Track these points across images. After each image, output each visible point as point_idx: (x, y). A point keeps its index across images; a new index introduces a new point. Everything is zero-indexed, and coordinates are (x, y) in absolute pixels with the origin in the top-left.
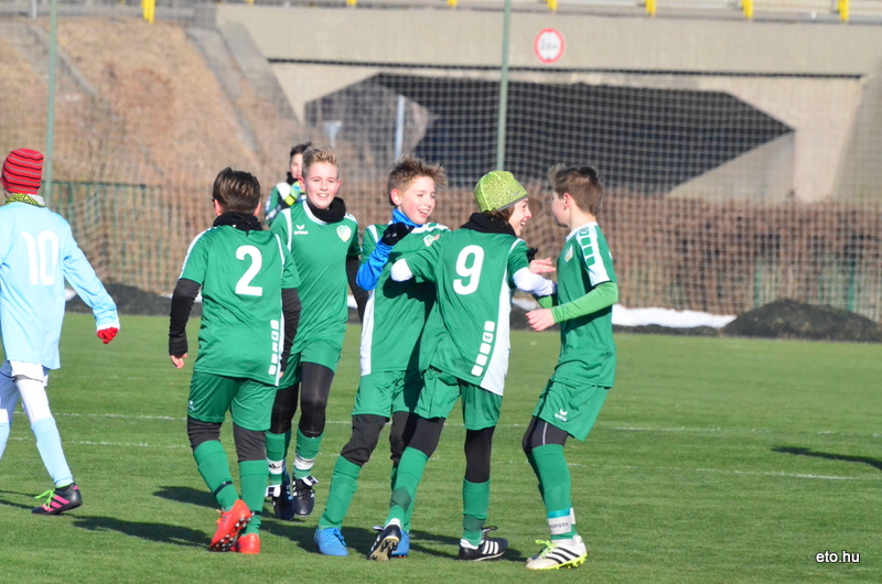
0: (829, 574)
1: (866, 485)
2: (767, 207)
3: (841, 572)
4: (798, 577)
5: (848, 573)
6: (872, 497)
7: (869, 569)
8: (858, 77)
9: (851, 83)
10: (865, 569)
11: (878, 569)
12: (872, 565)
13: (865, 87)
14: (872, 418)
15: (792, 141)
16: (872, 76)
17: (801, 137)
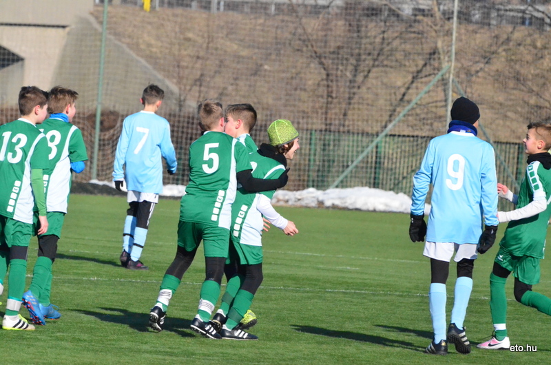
0: (39, 337)
1: (64, 282)
2: (5, 107)
4: (20, 339)
5: (51, 337)
6: (68, 290)
7: (65, 334)
8: (64, 27)
9: (60, 30)
10: (62, 334)
11: (70, 335)
12: (66, 332)
13: (69, 34)
14: (68, 240)
15: (22, 66)
16: (73, 26)
17: (28, 63)
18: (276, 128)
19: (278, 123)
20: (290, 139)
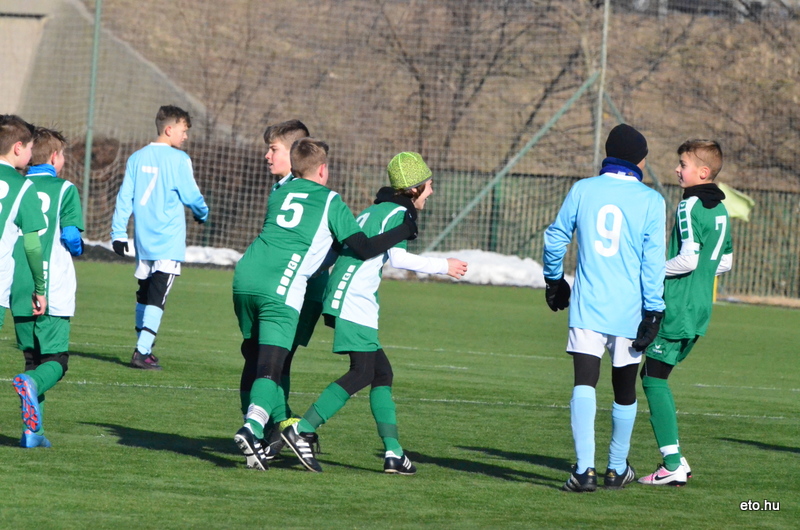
3: (15, 466)
7: (40, 463)
8: (38, 17)
9: (34, 22)
11: (47, 464)
13: (46, 26)
16: (52, 16)
18: (400, 164)
19: (403, 157)
20: (421, 180)
